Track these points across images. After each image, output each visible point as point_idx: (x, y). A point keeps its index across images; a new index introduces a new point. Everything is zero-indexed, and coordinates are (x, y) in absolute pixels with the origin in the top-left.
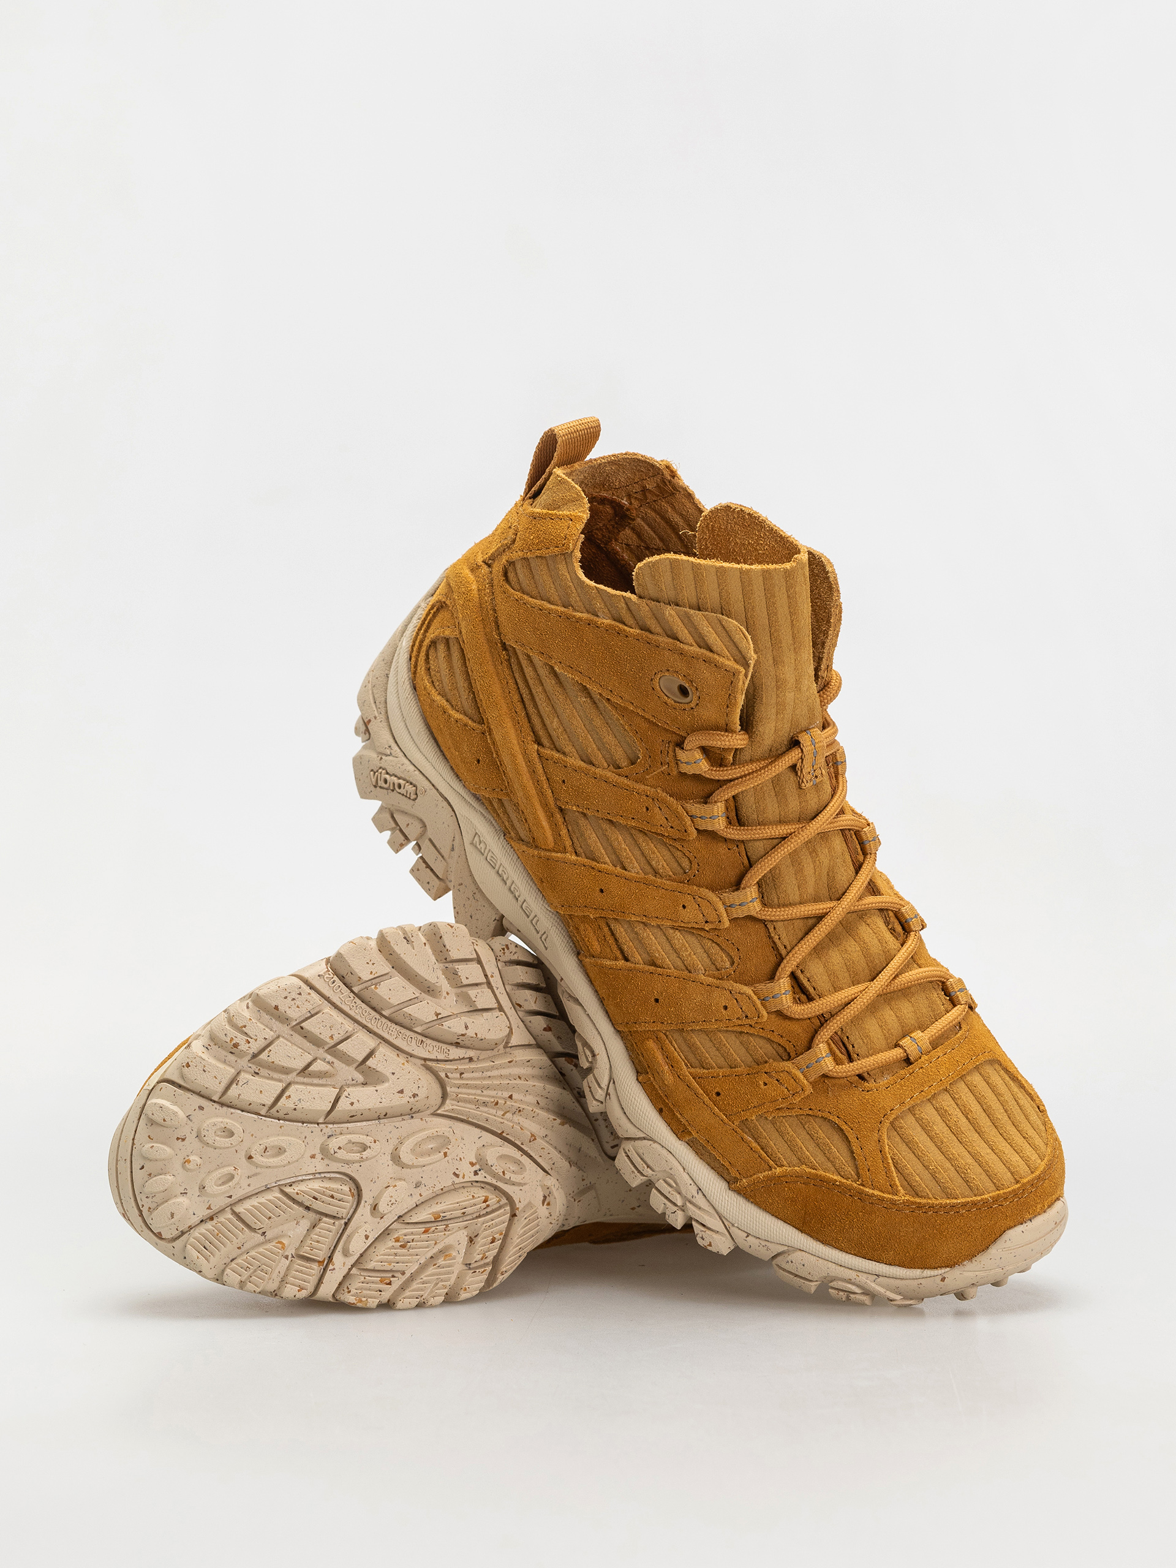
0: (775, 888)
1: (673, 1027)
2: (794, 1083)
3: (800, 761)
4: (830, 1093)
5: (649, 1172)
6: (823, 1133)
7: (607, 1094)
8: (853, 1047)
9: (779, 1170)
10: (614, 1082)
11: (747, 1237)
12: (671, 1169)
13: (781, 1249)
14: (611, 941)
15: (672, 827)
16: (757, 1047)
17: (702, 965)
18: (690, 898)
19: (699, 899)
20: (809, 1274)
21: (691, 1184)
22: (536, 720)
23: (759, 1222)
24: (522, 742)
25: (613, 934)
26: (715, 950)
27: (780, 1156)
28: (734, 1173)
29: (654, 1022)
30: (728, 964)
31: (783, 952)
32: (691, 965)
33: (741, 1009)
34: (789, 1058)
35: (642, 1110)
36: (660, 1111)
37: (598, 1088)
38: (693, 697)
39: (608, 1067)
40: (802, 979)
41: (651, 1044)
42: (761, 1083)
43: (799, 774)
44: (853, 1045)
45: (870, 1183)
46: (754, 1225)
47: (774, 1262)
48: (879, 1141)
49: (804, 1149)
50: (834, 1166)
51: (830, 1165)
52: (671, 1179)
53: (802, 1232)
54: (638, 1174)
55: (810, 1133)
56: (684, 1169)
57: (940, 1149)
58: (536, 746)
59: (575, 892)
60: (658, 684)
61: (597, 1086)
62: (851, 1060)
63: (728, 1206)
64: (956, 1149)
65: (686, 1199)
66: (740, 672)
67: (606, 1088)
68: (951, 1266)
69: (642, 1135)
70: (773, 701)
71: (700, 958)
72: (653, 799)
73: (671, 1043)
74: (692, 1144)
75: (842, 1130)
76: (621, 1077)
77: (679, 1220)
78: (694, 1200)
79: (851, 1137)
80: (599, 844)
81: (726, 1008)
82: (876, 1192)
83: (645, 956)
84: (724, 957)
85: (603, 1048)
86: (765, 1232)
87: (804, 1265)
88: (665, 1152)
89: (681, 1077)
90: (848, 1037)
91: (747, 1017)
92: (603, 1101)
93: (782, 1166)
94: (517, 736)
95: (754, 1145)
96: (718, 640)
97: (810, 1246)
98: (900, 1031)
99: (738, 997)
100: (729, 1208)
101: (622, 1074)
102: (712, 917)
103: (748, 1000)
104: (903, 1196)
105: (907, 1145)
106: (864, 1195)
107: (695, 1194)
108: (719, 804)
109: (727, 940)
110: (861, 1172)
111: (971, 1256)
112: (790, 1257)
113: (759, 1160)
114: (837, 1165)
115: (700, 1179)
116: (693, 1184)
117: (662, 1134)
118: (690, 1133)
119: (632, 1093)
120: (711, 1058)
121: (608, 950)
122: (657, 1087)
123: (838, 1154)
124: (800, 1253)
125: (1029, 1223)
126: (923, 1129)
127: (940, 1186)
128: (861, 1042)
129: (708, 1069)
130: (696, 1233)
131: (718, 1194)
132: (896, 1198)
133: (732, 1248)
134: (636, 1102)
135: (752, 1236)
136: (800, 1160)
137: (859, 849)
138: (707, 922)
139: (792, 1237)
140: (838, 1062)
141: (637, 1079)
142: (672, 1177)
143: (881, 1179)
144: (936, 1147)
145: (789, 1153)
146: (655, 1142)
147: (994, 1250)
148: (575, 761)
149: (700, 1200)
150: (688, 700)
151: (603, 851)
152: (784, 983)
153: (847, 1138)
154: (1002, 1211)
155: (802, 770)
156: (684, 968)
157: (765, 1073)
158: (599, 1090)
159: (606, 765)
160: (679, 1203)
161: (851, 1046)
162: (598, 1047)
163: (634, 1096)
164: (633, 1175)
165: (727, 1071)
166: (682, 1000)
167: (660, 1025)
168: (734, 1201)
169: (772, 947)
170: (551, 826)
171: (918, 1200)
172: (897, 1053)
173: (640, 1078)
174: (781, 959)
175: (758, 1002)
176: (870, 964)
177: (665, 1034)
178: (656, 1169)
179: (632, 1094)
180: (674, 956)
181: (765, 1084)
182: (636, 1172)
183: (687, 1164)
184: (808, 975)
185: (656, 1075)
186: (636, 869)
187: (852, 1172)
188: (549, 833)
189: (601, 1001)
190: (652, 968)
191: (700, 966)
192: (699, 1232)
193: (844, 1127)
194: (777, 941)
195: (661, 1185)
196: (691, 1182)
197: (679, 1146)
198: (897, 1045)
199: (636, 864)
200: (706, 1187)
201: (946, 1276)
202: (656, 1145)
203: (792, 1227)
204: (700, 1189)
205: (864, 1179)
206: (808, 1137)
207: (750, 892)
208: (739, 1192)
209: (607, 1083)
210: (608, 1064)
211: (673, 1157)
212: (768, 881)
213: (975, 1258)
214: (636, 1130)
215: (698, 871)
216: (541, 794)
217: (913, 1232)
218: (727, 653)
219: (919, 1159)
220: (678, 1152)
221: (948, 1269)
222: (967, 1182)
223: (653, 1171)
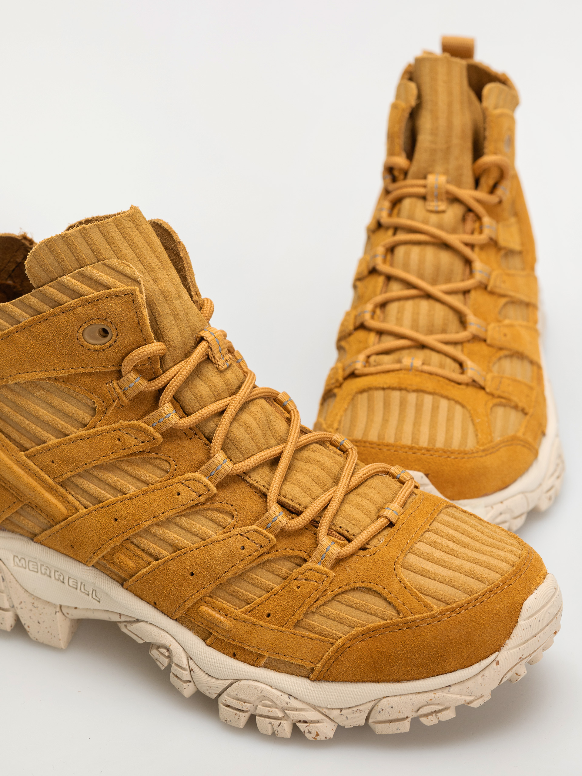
0: (236, 448)
1: (213, 586)
2: (319, 575)
3: (209, 349)
4: (347, 569)
5: (246, 706)
6: (356, 598)
7: (191, 670)
8: (348, 532)
9: (339, 641)
10: (191, 659)
11: (341, 712)
12: (262, 692)
13: (370, 706)
14: (139, 552)
15: (142, 442)
16: (280, 567)
17: (212, 531)
18: (179, 485)
19: (187, 482)
20: (399, 712)
21: (281, 695)
22: (15, 435)
23: (344, 693)
24: (11, 456)
25: (138, 547)
26: (216, 515)
27: (335, 632)
28: (309, 666)
29: (198, 592)
30: (229, 520)
31: (264, 490)
32: (204, 534)
33: (254, 543)
34: (305, 561)
35: (220, 663)
36: (234, 656)
37: (182, 671)
38: (112, 332)
39: (181, 649)
40: (287, 502)
41: (204, 609)
42: (295, 588)
43: (214, 361)
44: (347, 531)
45: (409, 612)
46: (342, 698)
47: (371, 720)
48: (400, 581)
49: (350, 617)
50: (377, 616)
51: (374, 617)
52: (265, 700)
53: (379, 682)
54: (240, 713)
55: (348, 604)
56: (271, 687)
57: (446, 567)
58: (23, 453)
59: (98, 534)
60: (83, 339)
61: (180, 670)
62: (349, 541)
63: (316, 694)
64: (457, 562)
65: (283, 710)
66: (135, 290)
67: (187, 667)
68: (498, 649)
69: (229, 682)
70: (167, 310)
71: (208, 527)
72: (120, 430)
73: (217, 600)
74: (268, 666)
75: (370, 589)
76: (194, 650)
77: (286, 729)
78: (289, 706)
79: (379, 589)
80: (98, 489)
81: (243, 548)
82: (417, 616)
83: (169, 548)
84: (225, 517)
85: (172, 639)
86: (352, 698)
87: (392, 707)
88: (251, 682)
89: (236, 618)
90: (340, 527)
91: (261, 547)
92: (190, 679)
93: (340, 638)
94: (7, 454)
95: (312, 635)
96: (109, 278)
97: (389, 689)
98: (375, 508)
99: (248, 535)
100: (317, 695)
101: (194, 648)
102: (201, 489)
103: (256, 533)
104: (437, 608)
105: (421, 575)
106: (409, 623)
107: (288, 700)
108: (167, 405)
109: (221, 503)
110: (399, 608)
111: (508, 635)
112: (379, 707)
113: (321, 644)
114: (379, 615)
115: (286, 686)
116: (283, 694)
117: (243, 670)
118: (262, 656)
119: (207, 655)
120: (251, 593)
121: (141, 561)
122: (222, 638)
123: (376, 607)
124: (385, 700)
125: (536, 591)
126: (427, 560)
127: (460, 590)
128: (352, 525)
129: (253, 602)
130: (303, 731)
131: (305, 690)
132: (433, 612)
133: (335, 729)
134: (213, 660)
135: (344, 708)
136: (350, 626)
137: (283, 410)
138: (200, 496)
139: (373, 690)
140: (342, 546)
141: (206, 645)
142: (265, 697)
143: (416, 604)
144: (443, 568)
145: (340, 626)
146: (241, 680)
147: (522, 622)
148: (53, 440)
149: (294, 703)
150: (109, 336)
151: (103, 492)
152: (275, 510)
153: (376, 592)
154: (514, 588)
155: (214, 357)
156: (200, 540)
157: (295, 580)
158: (184, 672)
159: (76, 430)
160: (280, 715)
161: (346, 532)
162: (167, 640)
163: (210, 657)
164: (237, 717)
165: (267, 595)
166: (210, 561)
167: (203, 591)
168: (318, 688)
169: (256, 492)
170: (58, 499)
171: (450, 606)
172: (382, 522)
173: (208, 642)
174: (264, 496)
175: (265, 531)
176: (331, 474)
177: (209, 597)
178: (252, 699)
179: (208, 657)
180: (189, 536)
181: (299, 587)
182: (238, 712)
183: (272, 681)
184: (290, 497)
185: (218, 630)
186: (132, 489)
187: (393, 613)
188: (60, 506)
189: (155, 605)
190: (178, 553)
191: (211, 532)
192: (305, 729)
193: (370, 586)
194: (256, 485)
195: (261, 710)
196: (281, 693)
197: (260, 671)
198: (379, 517)
199: (131, 487)
200: (293, 690)
201: (497, 659)
202: (242, 682)
203: (370, 683)
204: (290, 695)
205: (404, 612)
206: (348, 608)
207: (219, 456)
208: (318, 679)
209: (187, 663)
210: (181, 647)
211: (259, 683)
212: (229, 446)
213: (512, 635)
214: (223, 681)
215: (176, 465)
216: (42, 482)
217: (458, 632)
218: (120, 284)
219: (435, 580)
220: (260, 676)
221: (497, 653)
222: (477, 579)
223: (250, 703)
